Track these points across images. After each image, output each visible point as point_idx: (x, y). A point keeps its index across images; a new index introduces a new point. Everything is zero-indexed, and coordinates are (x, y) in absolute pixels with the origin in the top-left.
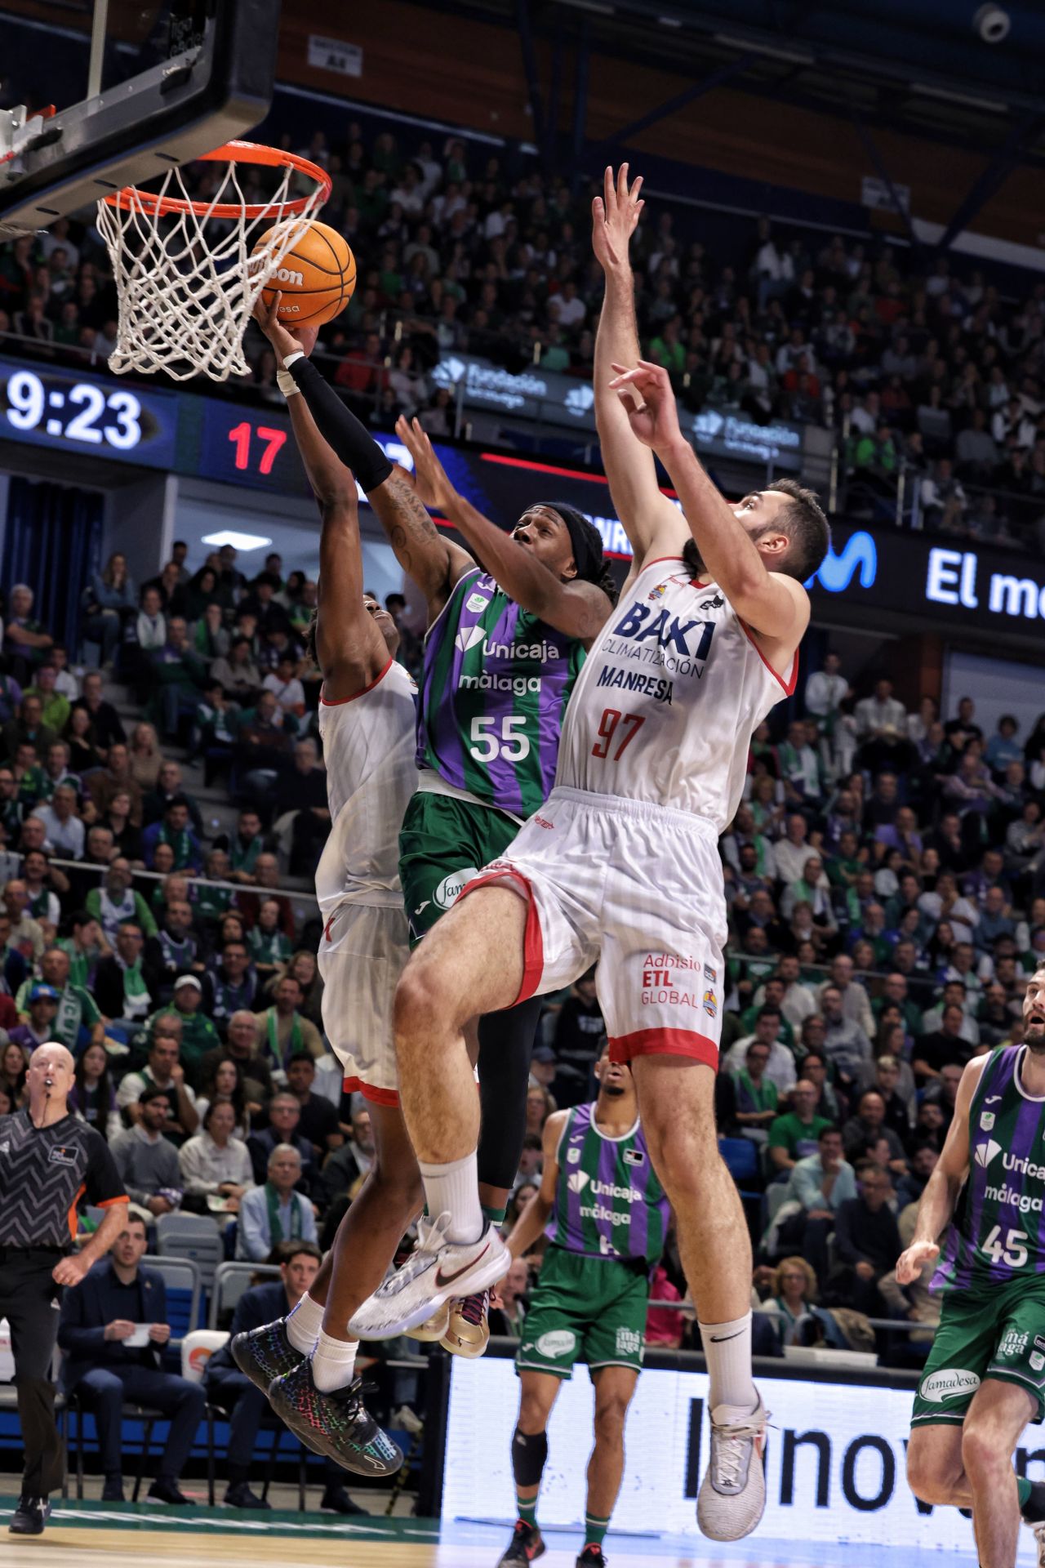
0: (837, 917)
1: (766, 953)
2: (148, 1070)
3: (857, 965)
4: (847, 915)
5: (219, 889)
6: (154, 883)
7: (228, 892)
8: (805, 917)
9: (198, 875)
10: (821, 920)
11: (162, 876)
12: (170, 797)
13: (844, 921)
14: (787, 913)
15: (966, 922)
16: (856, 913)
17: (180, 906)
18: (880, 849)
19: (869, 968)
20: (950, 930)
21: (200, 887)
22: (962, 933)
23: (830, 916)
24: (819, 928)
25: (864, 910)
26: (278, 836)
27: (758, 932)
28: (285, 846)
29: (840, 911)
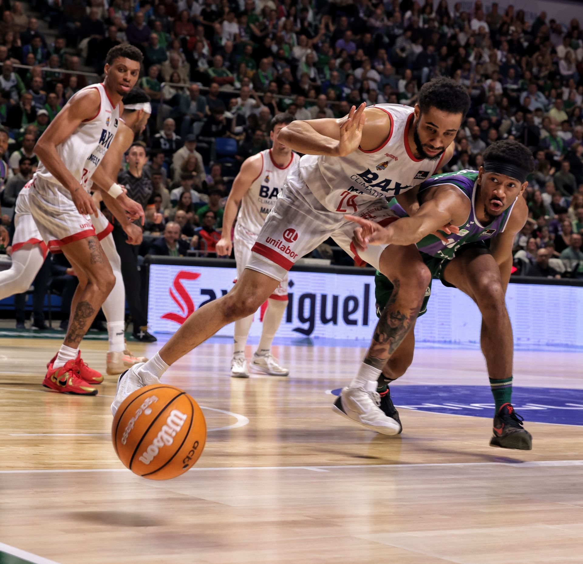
0: (320, 78)
1: (289, 95)
2: (23, 150)
3: (328, 98)
4: (325, 77)
5: (55, 73)
6: (27, 70)
7: (59, 73)
8: (306, 79)
9: (46, 66)
10: (314, 80)
11: (30, 67)
12: (33, 33)
13: (323, 80)
14: (299, 77)
15: (374, 80)
16: (328, 76)
17: (38, 79)
18: (338, 50)
19: (334, 100)
20: (368, 84)
21: (46, 72)
22: (373, 85)
23: (317, 78)
24: (313, 83)
25: (332, 75)
26: (81, 50)
27: (287, 86)
28: (84, 54)
29: (322, 76)
